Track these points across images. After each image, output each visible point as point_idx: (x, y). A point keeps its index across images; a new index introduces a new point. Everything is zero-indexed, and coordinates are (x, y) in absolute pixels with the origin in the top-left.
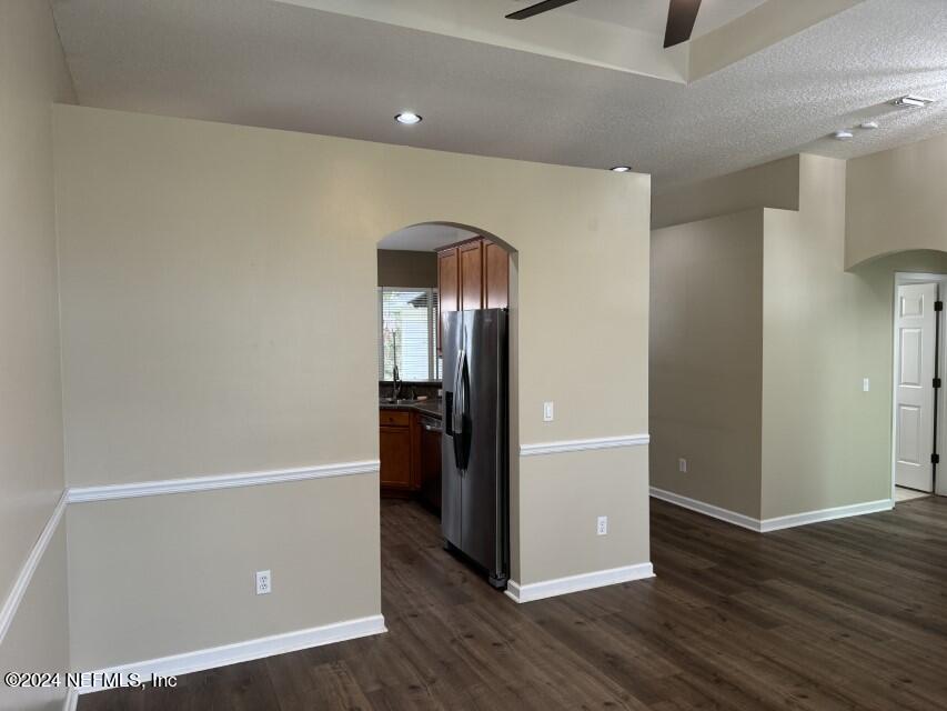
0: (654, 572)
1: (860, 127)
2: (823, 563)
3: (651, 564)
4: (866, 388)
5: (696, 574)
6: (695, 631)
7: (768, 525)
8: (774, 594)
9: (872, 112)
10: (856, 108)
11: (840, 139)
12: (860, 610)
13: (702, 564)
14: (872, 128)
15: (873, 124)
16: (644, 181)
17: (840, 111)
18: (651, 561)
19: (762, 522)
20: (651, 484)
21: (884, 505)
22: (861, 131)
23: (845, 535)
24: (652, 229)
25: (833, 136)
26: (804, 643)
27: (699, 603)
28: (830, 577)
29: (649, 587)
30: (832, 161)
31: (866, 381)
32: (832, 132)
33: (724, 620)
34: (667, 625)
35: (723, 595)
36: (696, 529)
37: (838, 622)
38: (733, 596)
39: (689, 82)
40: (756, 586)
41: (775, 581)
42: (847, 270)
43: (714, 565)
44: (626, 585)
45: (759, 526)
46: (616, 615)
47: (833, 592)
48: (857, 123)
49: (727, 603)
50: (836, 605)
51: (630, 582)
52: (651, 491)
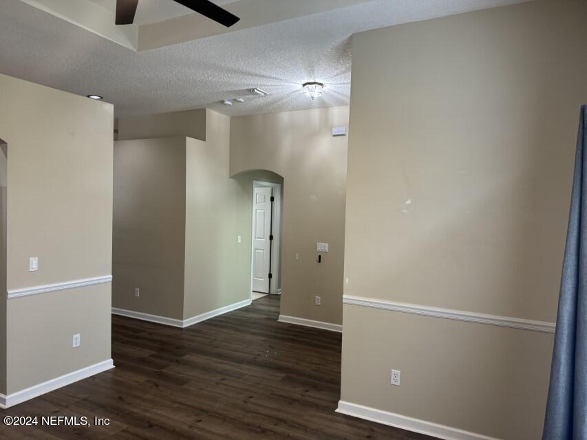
0: (114, 364)
1: (235, 100)
2: (215, 340)
3: (112, 360)
4: (239, 241)
5: (142, 360)
6: (138, 398)
7: (187, 323)
8: (187, 363)
9: (240, 93)
10: (233, 89)
11: (226, 104)
12: (232, 363)
13: (145, 353)
14: (241, 102)
15: (241, 100)
16: (109, 108)
17: (225, 89)
18: (112, 357)
19: (184, 321)
20: (112, 306)
21: (246, 303)
22: (236, 103)
23: (227, 322)
24: (114, 140)
25: (222, 102)
26: (201, 389)
27: (142, 379)
28: (217, 347)
29: (109, 375)
30: (223, 116)
31: (239, 237)
32: (221, 99)
33: (157, 386)
34: (120, 398)
35: (157, 370)
36: (144, 331)
37: (221, 373)
38: (164, 370)
39: (138, 51)
40: (178, 361)
41: (188, 356)
42: (230, 177)
43: (154, 352)
44: (93, 377)
45: (182, 324)
46: (85, 400)
47: (219, 356)
48: (234, 98)
49: (161, 375)
50: (220, 363)
51: (96, 375)
52: (112, 310)
